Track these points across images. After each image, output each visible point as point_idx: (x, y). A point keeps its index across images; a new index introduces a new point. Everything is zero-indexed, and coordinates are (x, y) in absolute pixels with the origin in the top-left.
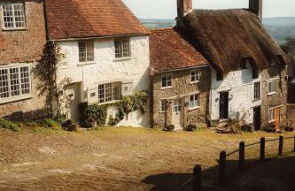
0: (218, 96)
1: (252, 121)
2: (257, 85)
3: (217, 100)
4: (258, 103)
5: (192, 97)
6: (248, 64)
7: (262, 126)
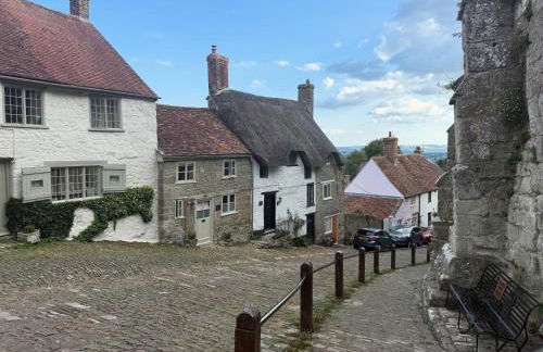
0: (262, 198)
1: (305, 233)
2: (310, 186)
3: (261, 204)
4: (312, 210)
5: (225, 199)
6: (299, 161)
7: (317, 239)
